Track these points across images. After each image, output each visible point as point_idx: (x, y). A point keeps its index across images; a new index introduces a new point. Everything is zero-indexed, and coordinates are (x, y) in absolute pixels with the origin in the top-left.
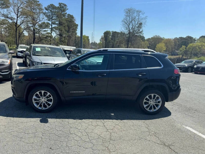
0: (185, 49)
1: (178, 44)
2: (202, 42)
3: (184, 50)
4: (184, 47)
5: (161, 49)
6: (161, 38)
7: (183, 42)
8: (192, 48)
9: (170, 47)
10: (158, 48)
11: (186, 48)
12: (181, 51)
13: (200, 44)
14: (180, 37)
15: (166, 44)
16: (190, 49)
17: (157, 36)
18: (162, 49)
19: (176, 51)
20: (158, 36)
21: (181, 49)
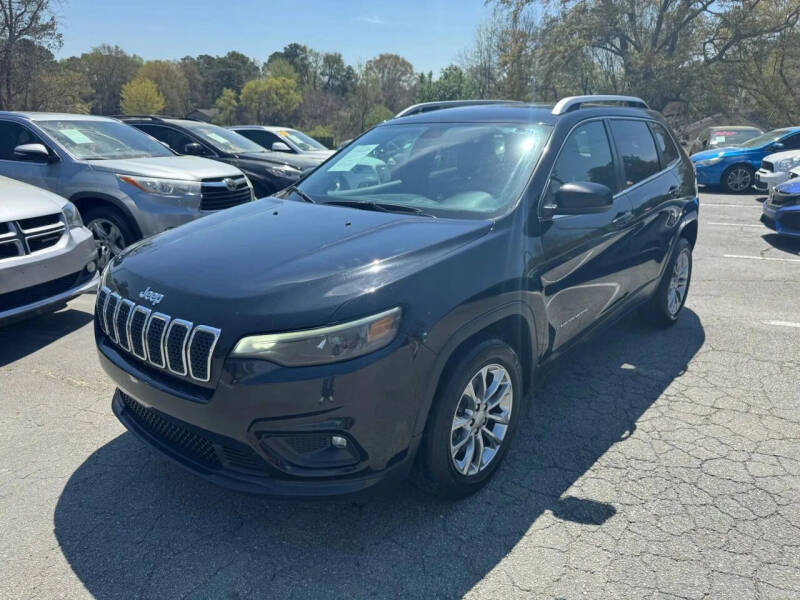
0: (234, 102)
1: (206, 85)
2: (283, 73)
3: (234, 106)
4: (228, 93)
5: (145, 106)
6: (129, 58)
7: (220, 75)
8: (257, 96)
9: (174, 94)
10: (131, 101)
11: (238, 100)
12: (221, 109)
13: (278, 83)
14: (201, 57)
15: (157, 81)
16: (252, 101)
17: (109, 48)
18: (149, 104)
19: (201, 111)
20: (113, 46)
21: (220, 102)
